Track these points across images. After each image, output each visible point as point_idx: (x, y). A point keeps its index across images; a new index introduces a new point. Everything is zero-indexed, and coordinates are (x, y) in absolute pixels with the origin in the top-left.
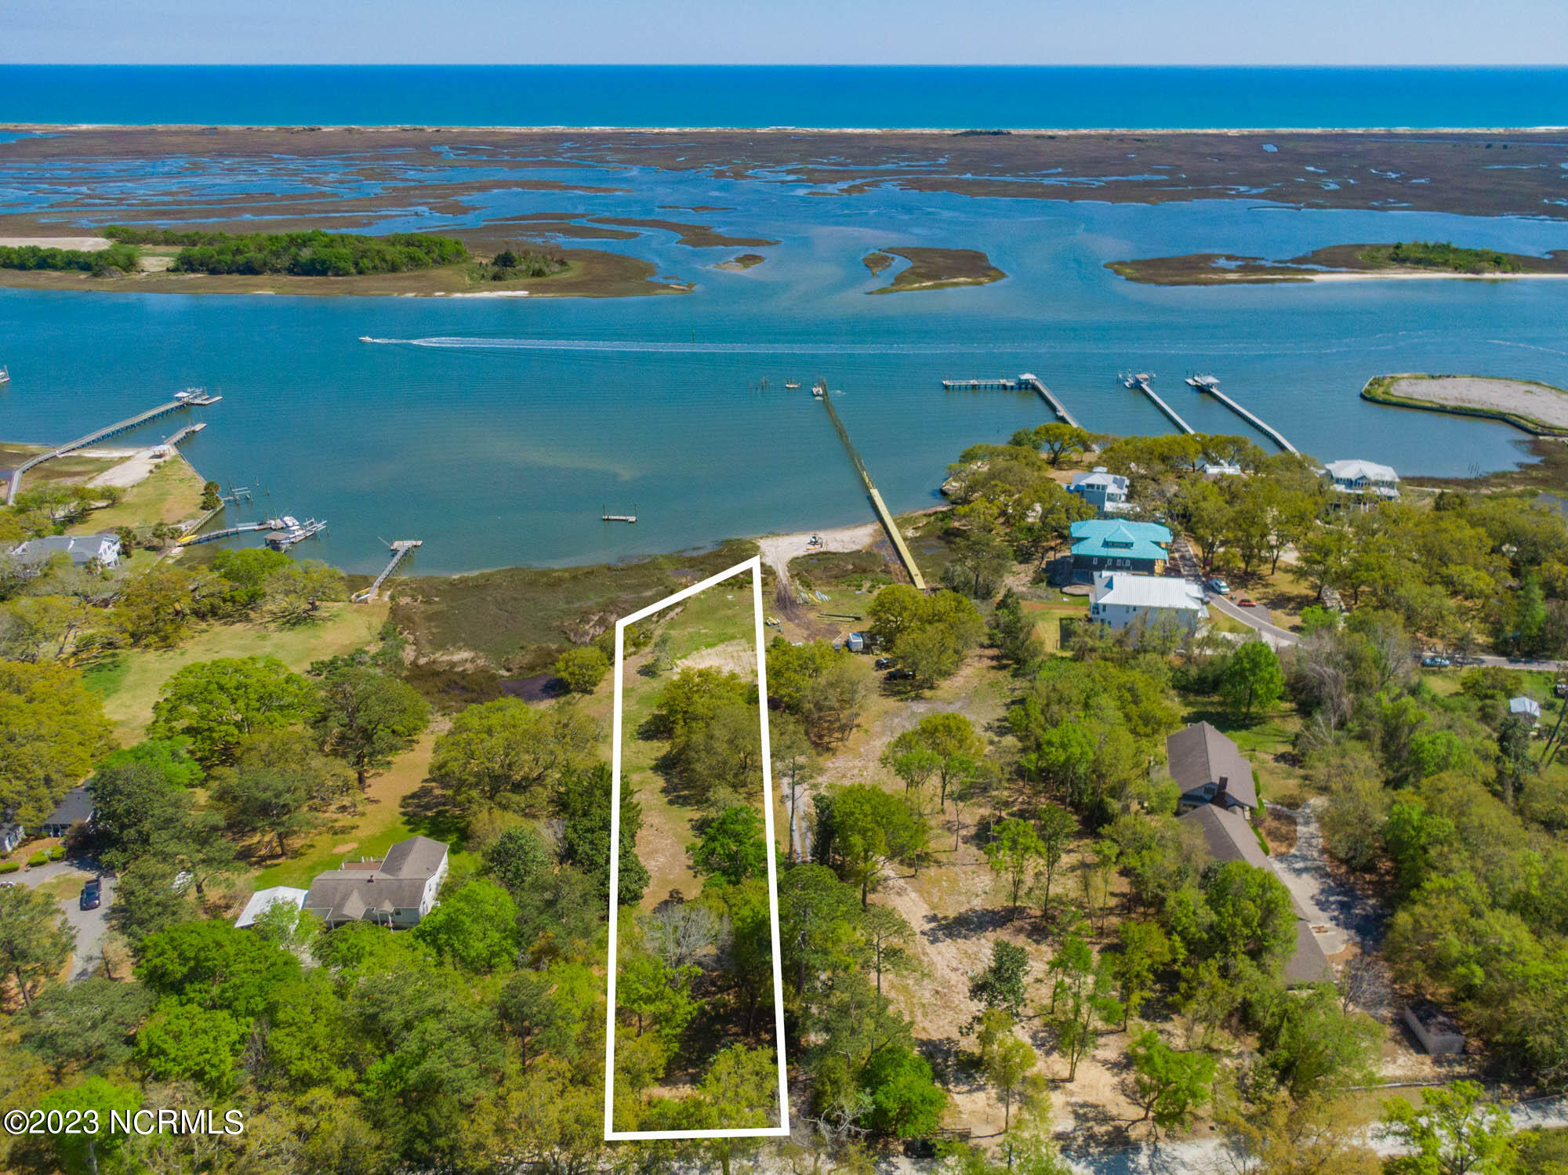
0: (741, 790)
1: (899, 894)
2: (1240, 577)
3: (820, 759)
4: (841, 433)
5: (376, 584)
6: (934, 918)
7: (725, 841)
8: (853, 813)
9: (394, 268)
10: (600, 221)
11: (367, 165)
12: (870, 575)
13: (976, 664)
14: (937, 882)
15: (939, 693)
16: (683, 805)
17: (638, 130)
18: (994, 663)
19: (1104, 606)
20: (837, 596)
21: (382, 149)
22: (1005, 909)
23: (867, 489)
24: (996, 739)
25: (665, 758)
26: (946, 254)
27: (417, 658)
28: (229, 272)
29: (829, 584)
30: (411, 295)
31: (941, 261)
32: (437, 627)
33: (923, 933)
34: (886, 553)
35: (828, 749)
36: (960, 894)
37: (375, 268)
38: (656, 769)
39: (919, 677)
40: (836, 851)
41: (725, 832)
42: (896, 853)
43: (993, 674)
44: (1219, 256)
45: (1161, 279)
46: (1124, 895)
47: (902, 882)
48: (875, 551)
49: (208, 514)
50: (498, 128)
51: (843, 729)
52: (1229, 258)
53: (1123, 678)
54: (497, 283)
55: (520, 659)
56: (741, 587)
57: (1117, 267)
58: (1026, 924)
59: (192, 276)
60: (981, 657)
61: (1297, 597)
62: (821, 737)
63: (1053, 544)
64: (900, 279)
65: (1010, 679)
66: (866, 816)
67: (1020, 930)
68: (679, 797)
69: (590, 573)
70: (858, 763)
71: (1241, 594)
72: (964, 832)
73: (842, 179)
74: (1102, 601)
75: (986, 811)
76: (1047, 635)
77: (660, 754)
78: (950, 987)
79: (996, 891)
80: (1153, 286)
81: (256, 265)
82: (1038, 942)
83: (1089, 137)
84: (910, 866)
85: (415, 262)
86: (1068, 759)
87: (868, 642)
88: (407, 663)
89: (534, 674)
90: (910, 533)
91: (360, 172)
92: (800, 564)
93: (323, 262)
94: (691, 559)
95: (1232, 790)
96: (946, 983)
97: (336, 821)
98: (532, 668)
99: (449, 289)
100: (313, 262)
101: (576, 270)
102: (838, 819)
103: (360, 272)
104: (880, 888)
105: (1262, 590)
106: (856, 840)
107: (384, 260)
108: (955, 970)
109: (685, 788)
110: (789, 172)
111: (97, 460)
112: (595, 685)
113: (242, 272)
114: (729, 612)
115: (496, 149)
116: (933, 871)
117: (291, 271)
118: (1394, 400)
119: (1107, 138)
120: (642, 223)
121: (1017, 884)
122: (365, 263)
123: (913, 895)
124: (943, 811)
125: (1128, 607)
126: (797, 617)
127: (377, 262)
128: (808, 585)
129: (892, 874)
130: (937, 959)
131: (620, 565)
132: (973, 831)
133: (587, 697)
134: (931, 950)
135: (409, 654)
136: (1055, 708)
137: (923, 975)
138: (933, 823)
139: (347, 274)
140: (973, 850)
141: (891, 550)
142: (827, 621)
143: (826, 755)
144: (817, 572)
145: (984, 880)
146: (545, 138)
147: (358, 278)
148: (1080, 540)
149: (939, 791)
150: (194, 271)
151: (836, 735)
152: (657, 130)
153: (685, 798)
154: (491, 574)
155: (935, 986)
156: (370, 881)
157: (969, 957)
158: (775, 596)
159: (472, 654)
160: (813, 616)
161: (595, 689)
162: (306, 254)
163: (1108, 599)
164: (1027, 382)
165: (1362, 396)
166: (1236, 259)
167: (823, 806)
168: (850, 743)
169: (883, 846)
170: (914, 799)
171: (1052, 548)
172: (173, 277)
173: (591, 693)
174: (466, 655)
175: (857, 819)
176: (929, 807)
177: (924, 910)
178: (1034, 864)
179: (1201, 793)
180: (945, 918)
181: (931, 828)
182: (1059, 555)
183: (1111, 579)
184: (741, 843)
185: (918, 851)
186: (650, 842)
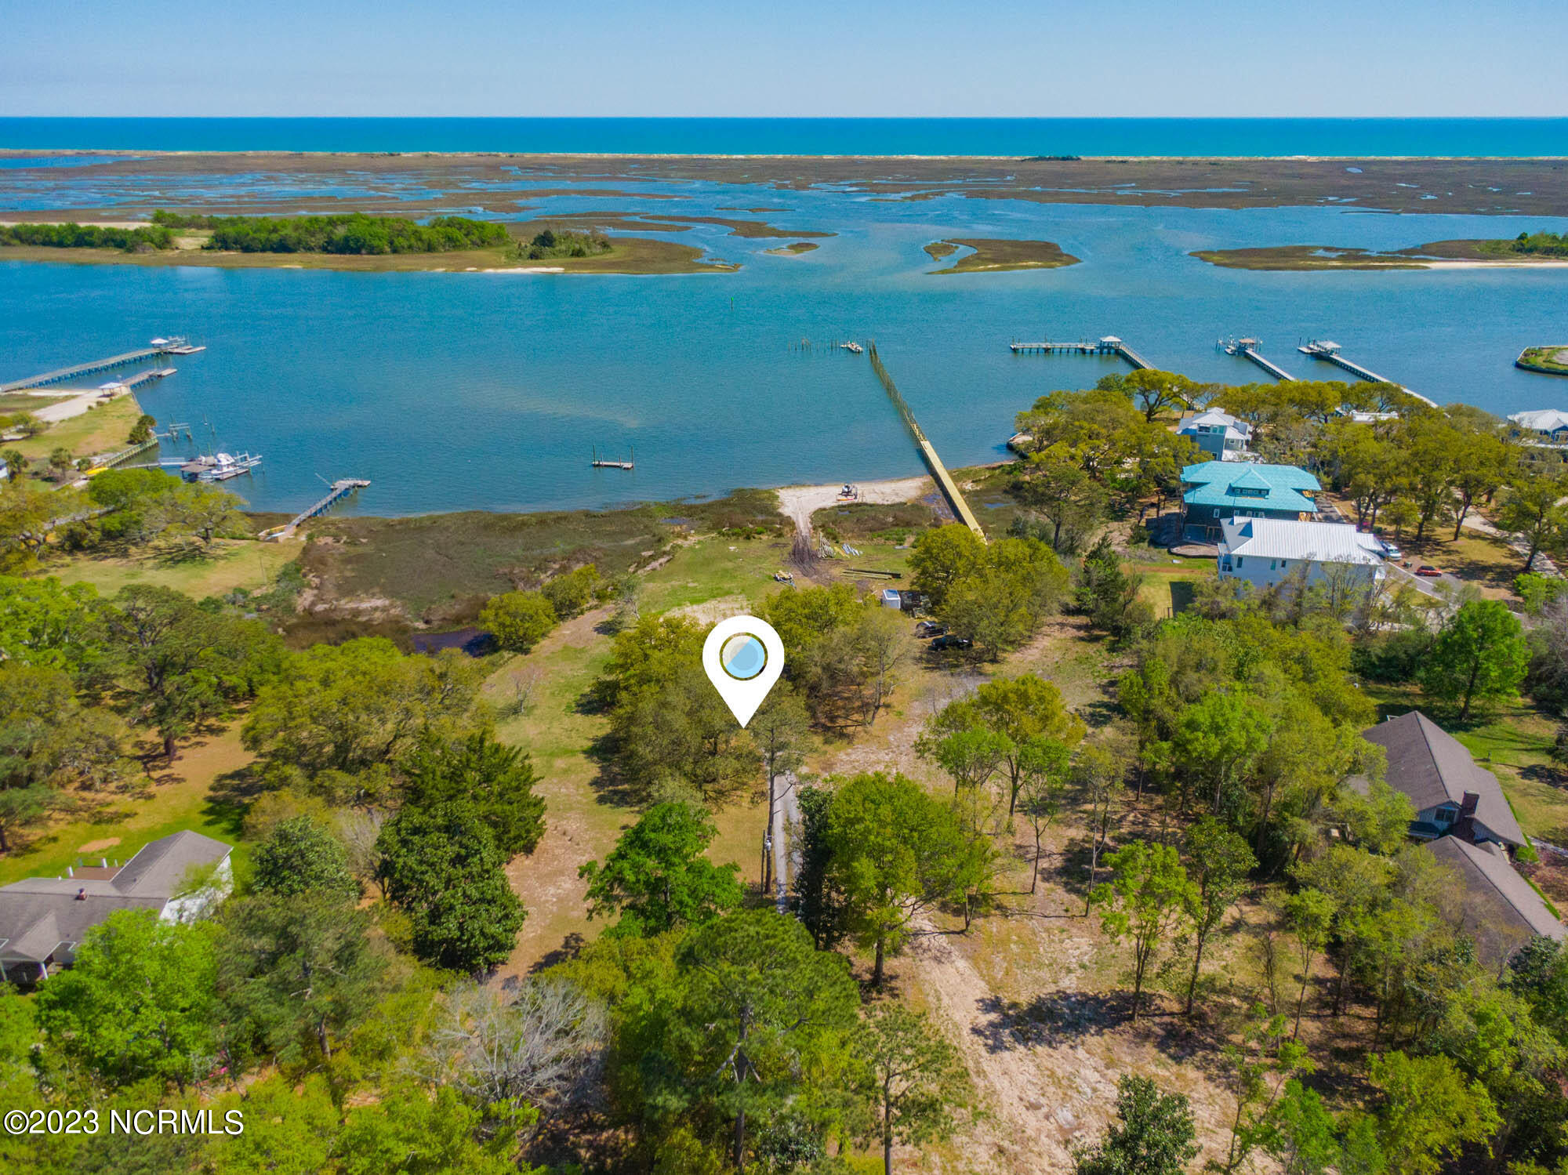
0: (708, 787)
1: (938, 960)
2: (1410, 542)
3: (829, 748)
4: (889, 389)
5: (296, 521)
6: (994, 1005)
7: (641, 859)
8: (862, 820)
9: (430, 248)
10: (653, 218)
11: (434, 178)
12: (915, 530)
13: (1056, 634)
14: (1002, 943)
15: (1005, 668)
16: (618, 804)
17: (705, 156)
18: (1082, 633)
19: (1240, 559)
20: (871, 551)
21: (453, 168)
22: (1118, 995)
23: (918, 442)
24: (1090, 730)
25: (606, 738)
26: (1015, 244)
27: (313, 604)
28: (263, 250)
29: (861, 536)
30: (441, 270)
31: (1008, 249)
32: (353, 570)
33: (976, 1031)
34: (939, 507)
35: (842, 735)
36: (1040, 965)
37: (410, 247)
38: (590, 753)
39: (978, 646)
40: (834, 885)
41: (644, 845)
42: (933, 892)
43: (1081, 647)
44: (1317, 248)
45: (1254, 265)
46: (1318, 981)
47: (943, 940)
48: (924, 503)
49: (136, 449)
50: (570, 155)
51: (864, 708)
52: (1327, 249)
53: (1289, 644)
54: (533, 261)
55: (444, 609)
56: (748, 538)
57: (1203, 256)
58: (1154, 1024)
59: (225, 253)
60: (1062, 625)
61: (1497, 566)
62: (833, 719)
63: (1155, 500)
64: (964, 263)
65: (1105, 654)
66: (882, 824)
67: (1145, 1036)
68: (615, 792)
69: (559, 519)
70: (885, 756)
71: (1416, 561)
72: (1044, 864)
73: (909, 190)
74: (1237, 552)
75: (1078, 833)
76: (1157, 598)
77: (601, 733)
78: (1025, 1142)
79: (1101, 965)
80: (1245, 271)
81: (290, 243)
82: (1178, 1060)
83: (1162, 162)
84: (957, 913)
85: (452, 243)
86: (1226, 749)
87: (908, 602)
88: (300, 609)
89: (458, 628)
90: (969, 486)
91: (425, 183)
92: (827, 516)
93: (357, 240)
94: (690, 507)
95: (1481, 814)
96: (1017, 1133)
97: (109, 804)
98: (458, 620)
99: (481, 265)
100: (346, 239)
101: (617, 253)
102: (837, 830)
103: (395, 251)
104: (906, 948)
105: (1444, 557)
106: (866, 868)
107: (420, 240)
108: (1033, 1107)
109: (627, 781)
110: (851, 185)
111: (40, 398)
112: (534, 642)
113: (275, 250)
114: (730, 565)
115: (562, 169)
116: (994, 925)
117: (325, 250)
118: (1561, 368)
119: (1180, 163)
120: (696, 220)
121: (1144, 955)
122: (400, 241)
123: (962, 964)
124: (1010, 831)
125: (1274, 560)
126: (816, 572)
127: (413, 241)
128: (834, 538)
129: (928, 927)
130: (1001, 1084)
131: (603, 512)
132: (1058, 862)
133: (520, 657)
134: (991, 1064)
135: (304, 600)
136: (1191, 676)
137: (977, 1115)
138: (996, 846)
139: (381, 252)
140: (1060, 893)
141: (943, 504)
142: (854, 577)
143: (838, 743)
144: (846, 524)
145: (1080, 945)
146: (613, 162)
147: (392, 256)
148: (1195, 486)
149: (1007, 798)
150: (227, 249)
151: (856, 717)
152: (725, 157)
153: (624, 793)
154: (441, 517)
155: (997, 1137)
156: (79, 898)
157: (1058, 1083)
158: (790, 548)
159: (387, 602)
160: (837, 571)
161: (534, 648)
162: (340, 232)
163: (1246, 549)
164: (1109, 347)
165: (1518, 366)
166: (1337, 250)
167: (814, 808)
168: (874, 729)
169: (912, 881)
170: (969, 804)
171: (1153, 505)
172: (205, 253)
173: (526, 652)
174: (379, 602)
175: (868, 831)
176: (992, 822)
177: (980, 989)
178: (1174, 922)
179: (1431, 818)
180: (1014, 1005)
181: (994, 856)
182: (1162, 513)
183: (1249, 525)
184: (669, 865)
185: (973, 891)
186: (555, 857)
